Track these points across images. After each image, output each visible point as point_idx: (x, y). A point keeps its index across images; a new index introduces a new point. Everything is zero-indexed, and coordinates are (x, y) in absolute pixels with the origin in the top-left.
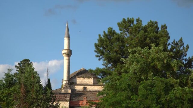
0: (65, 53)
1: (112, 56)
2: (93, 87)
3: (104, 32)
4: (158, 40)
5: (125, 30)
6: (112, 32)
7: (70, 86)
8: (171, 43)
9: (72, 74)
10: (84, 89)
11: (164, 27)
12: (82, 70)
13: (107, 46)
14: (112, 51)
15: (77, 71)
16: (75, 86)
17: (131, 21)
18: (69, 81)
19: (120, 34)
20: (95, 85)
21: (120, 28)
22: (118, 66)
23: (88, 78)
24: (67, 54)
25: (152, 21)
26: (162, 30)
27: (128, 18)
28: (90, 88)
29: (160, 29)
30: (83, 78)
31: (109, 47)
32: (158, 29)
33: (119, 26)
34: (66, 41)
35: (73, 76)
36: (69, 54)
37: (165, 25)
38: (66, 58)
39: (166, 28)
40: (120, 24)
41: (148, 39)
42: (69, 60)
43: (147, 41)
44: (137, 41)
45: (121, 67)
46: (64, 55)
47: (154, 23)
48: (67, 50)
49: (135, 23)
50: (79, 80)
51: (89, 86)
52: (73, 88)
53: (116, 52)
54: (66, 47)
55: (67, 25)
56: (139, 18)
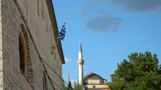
0: (80, 63)
1: (128, 77)
2: (100, 85)
3: (122, 62)
4: (153, 66)
5: (133, 60)
6: (126, 62)
7: (84, 86)
8: (159, 66)
9: (84, 77)
10: (93, 87)
11: (155, 56)
12: (91, 74)
13: (124, 71)
14: (127, 74)
15: (88, 75)
16: (87, 85)
17: (136, 54)
18: (83, 82)
19: (130, 62)
20: (101, 84)
21: (129, 59)
22: (131, 83)
23: (96, 79)
24: (81, 63)
25: (147, 51)
26: (154, 57)
27: (134, 53)
28: (98, 87)
29: (152, 57)
30: (93, 79)
31: (125, 71)
32: (151, 56)
33: (129, 57)
34: (80, 54)
35: (85, 78)
36: (82, 63)
37: (155, 55)
38: (80, 66)
39: (156, 56)
40: (130, 57)
41: (147, 66)
42: (82, 67)
43: (146, 67)
44: (141, 68)
45: (133, 83)
46: (79, 64)
47: (149, 53)
48: (81, 60)
49: (139, 55)
50: (90, 81)
51: (97, 85)
52: (86, 87)
53: (130, 74)
54: (80, 58)
55: (80, 43)
56: (141, 53)
